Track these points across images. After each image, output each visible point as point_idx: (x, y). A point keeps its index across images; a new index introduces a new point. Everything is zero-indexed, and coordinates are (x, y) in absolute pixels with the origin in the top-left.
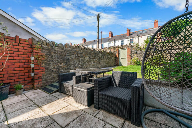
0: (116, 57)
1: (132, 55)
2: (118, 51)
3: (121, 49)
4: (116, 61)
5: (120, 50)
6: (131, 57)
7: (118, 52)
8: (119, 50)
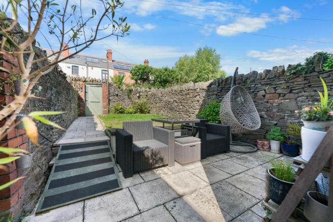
0: (80, 98)
1: (111, 98)
2: (84, 88)
3: (90, 84)
4: (79, 106)
5: (87, 85)
6: (109, 100)
7: (84, 90)
8: (85, 86)
